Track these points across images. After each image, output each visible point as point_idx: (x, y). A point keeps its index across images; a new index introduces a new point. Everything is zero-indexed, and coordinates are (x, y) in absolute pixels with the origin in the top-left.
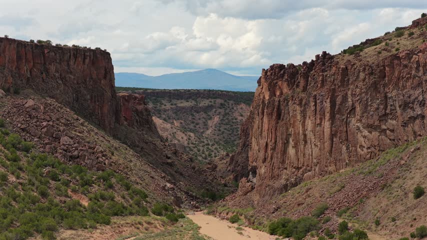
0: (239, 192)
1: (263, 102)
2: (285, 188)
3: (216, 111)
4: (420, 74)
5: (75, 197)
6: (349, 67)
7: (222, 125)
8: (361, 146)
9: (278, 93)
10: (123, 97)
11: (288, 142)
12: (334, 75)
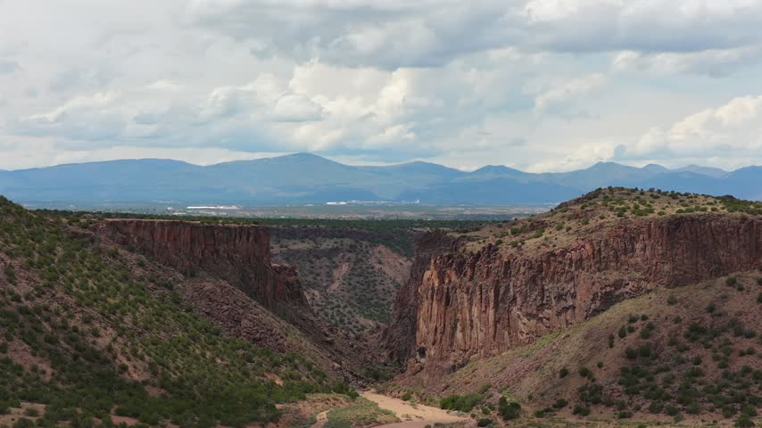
0: (409, 372)
1: (433, 288)
2: (454, 369)
3: (344, 255)
4: (573, 269)
5: (269, 377)
6: (512, 261)
7: (353, 277)
8: (521, 332)
9: (447, 281)
10: (275, 268)
11: (456, 326)
12: (498, 267)
